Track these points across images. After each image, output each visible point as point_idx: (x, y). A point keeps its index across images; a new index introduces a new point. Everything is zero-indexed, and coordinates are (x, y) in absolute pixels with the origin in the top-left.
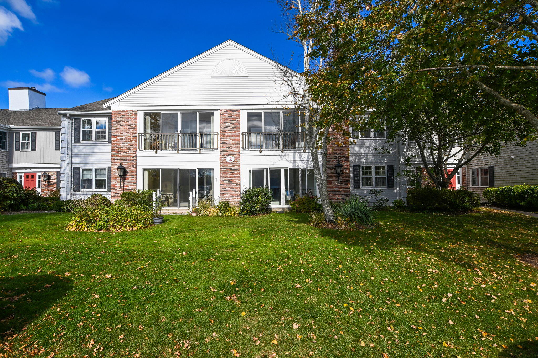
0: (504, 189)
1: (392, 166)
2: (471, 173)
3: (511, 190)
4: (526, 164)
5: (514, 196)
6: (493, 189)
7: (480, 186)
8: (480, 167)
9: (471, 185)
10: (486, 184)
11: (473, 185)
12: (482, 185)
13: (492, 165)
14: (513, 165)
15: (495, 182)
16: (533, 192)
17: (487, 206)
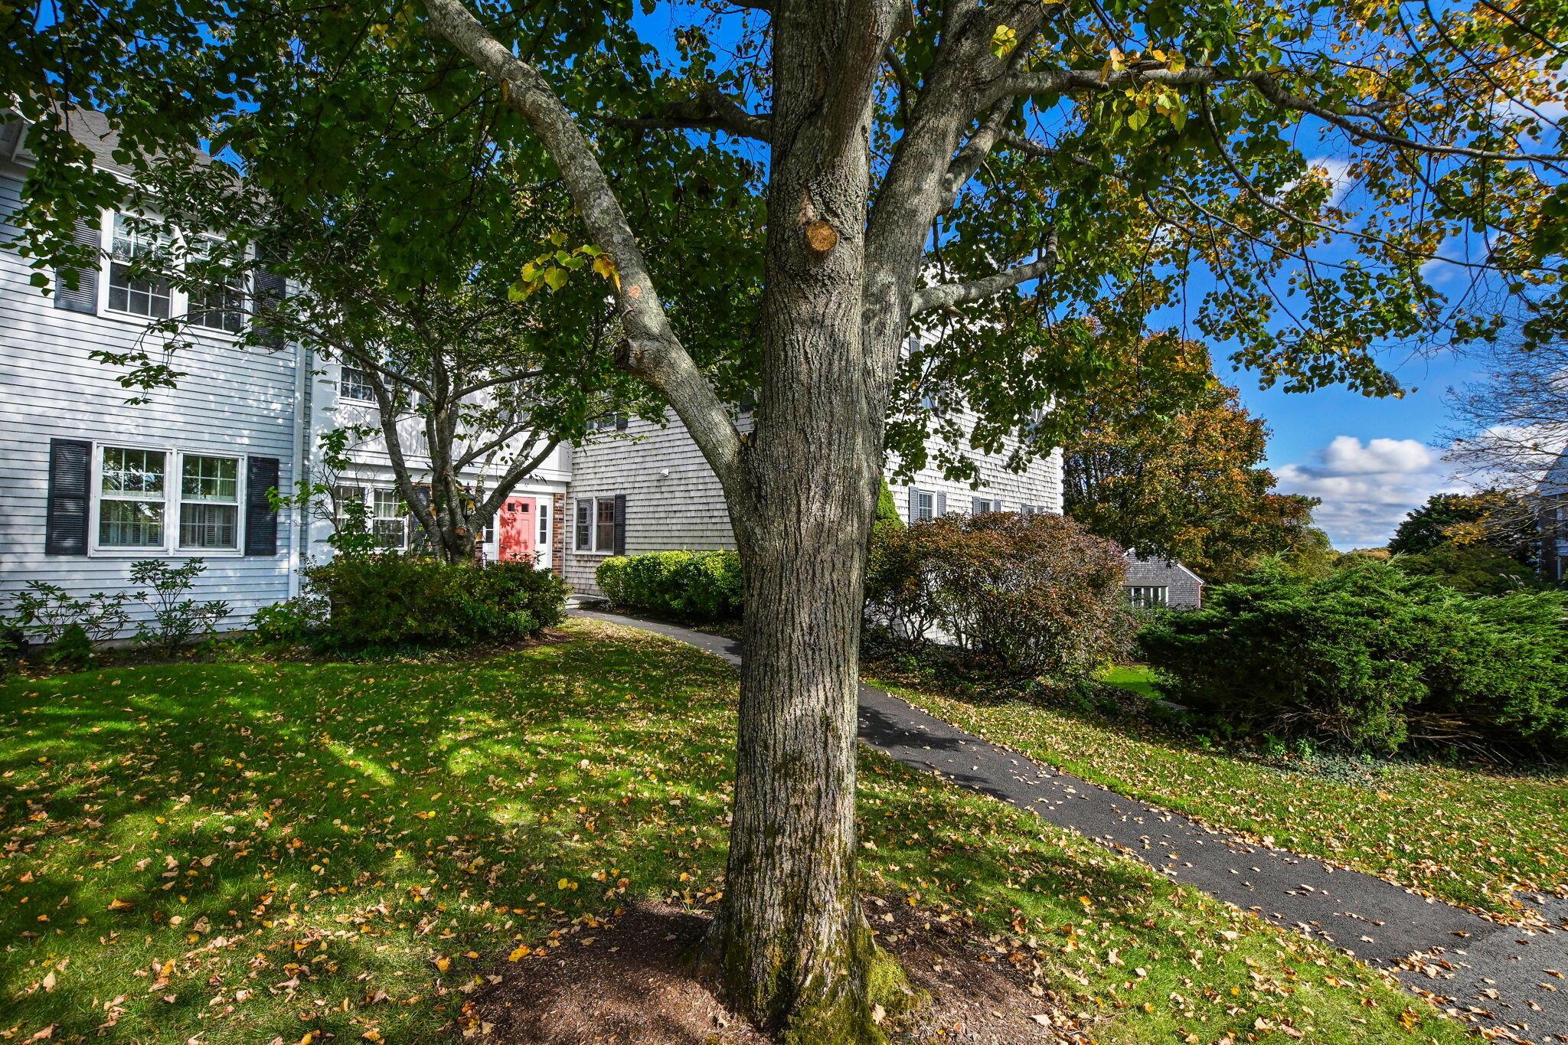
0: (641, 561)
1: (276, 462)
2: (575, 512)
3: (656, 564)
4: (692, 494)
5: (661, 583)
6: (620, 561)
7: (594, 552)
8: (597, 494)
9: (574, 546)
10: (607, 547)
11: (578, 548)
12: (598, 548)
13: (623, 492)
14: (666, 495)
15: (628, 540)
16: (699, 570)
17: (604, 611)
